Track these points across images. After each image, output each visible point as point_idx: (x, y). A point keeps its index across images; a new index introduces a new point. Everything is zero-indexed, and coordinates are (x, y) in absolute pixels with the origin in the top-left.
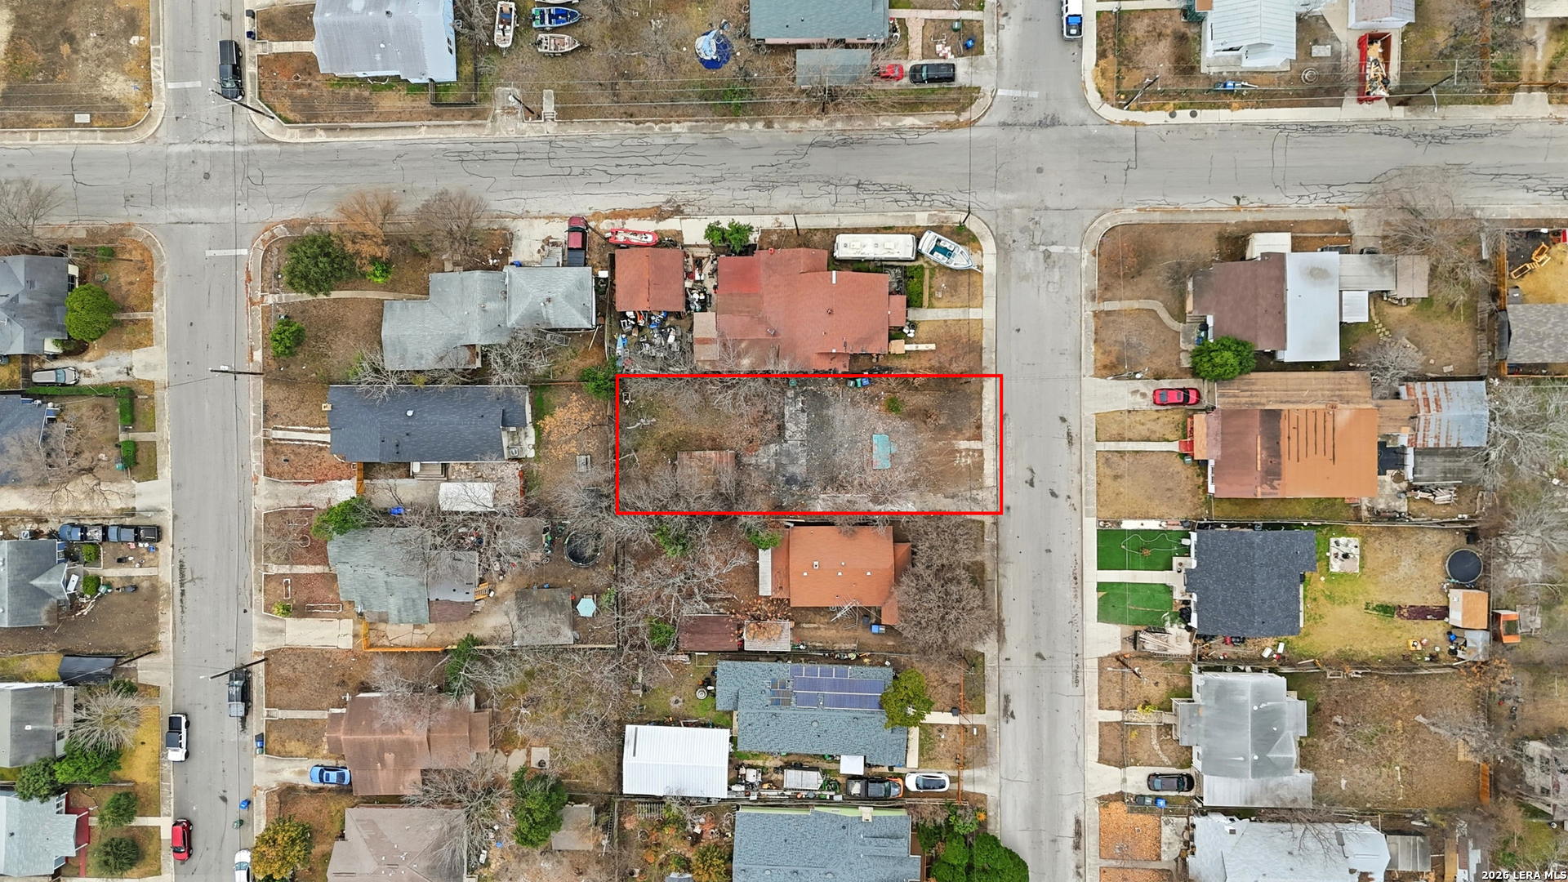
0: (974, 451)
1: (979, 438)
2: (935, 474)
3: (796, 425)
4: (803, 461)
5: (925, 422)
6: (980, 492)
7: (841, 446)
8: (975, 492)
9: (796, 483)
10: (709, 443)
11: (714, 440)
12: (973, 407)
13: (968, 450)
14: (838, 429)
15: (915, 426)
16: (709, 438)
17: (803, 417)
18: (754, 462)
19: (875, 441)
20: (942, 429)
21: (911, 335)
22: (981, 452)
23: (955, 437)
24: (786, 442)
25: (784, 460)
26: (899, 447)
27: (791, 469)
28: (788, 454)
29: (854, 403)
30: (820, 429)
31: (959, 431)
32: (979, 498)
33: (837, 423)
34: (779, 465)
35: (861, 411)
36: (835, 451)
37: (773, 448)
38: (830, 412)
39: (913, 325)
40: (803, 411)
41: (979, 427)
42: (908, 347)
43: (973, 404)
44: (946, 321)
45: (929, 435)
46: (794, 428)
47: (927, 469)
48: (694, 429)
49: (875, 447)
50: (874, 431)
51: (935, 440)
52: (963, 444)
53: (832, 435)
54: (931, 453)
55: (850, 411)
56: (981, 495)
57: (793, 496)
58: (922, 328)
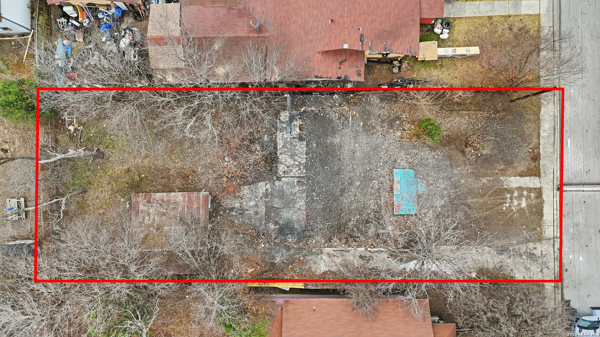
0: (530, 190)
1: (535, 172)
2: (477, 221)
3: (292, 157)
4: (301, 203)
5: (463, 152)
6: (538, 245)
7: (351, 184)
8: (531, 245)
9: (292, 234)
10: (178, 182)
11: (186, 177)
12: (527, 132)
13: (520, 189)
14: (347, 161)
15: (450, 157)
16: (179, 174)
17: (301, 147)
18: (237, 205)
19: (396, 178)
20: (487, 160)
21: (445, 36)
22: (539, 192)
23: (503, 172)
24: (279, 179)
25: (277, 203)
26: (428, 185)
27: (286, 215)
28: (282, 195)
29: (368, 129)
30: (323, 163)
31: (509, 163)
32: (537, 252)
33: (346, 154)
34: (270, 209)
35: (377, 139)
36: (343, 191)
37: (262, 187)
38: (337, 140)
39: (447, 24)
40: (301, 139)
41: (536, 158)
42: (442, 51)
43: (528, 128)
44: (490, 18)
45: (469, 169)
46: (290, 162)
47: (467, 216)
48: (160, 163)
49: (395, 186)
50: (394, 164)
51: (477, 176)
52: (514, 182)
53: (339, 169)
54: (471, 192)
55: (363, 138)
56: (539, 249)
57: (288, 248)
58: (460, 28)
